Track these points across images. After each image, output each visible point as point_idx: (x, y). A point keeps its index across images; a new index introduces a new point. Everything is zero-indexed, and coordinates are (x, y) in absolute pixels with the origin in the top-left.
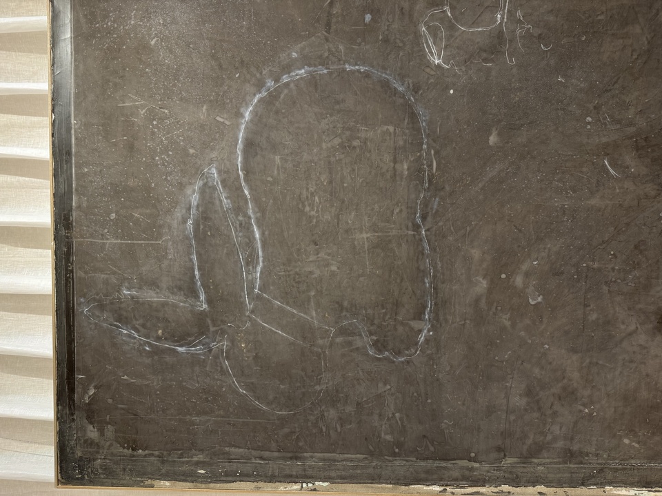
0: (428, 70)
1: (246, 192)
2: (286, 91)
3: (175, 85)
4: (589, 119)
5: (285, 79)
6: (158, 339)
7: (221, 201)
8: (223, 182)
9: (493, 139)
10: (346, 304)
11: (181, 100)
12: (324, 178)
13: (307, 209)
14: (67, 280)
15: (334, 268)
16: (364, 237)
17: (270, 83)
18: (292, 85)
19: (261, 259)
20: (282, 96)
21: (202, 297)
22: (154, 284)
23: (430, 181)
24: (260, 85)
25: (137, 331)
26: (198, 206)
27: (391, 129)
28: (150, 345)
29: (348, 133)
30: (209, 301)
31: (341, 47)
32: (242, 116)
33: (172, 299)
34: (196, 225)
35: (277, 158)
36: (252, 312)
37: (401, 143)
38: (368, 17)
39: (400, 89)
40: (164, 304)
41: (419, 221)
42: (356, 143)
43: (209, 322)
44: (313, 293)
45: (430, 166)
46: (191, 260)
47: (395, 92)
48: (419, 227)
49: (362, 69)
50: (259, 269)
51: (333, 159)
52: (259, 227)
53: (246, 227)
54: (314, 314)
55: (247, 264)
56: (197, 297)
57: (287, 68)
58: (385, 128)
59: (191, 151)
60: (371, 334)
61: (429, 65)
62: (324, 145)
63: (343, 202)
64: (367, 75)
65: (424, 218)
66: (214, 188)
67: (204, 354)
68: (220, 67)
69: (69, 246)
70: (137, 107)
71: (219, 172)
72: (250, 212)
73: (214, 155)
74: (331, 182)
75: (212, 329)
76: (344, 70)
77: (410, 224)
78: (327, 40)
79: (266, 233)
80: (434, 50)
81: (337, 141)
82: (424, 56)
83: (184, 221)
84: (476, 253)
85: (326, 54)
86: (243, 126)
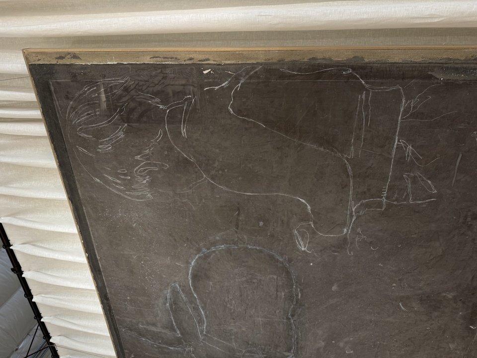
0: (298, 253)
1: (195, 296)
2: (214, 254)
3: (150, 247)
4: (395, 285)
5: (213, 249)
6: (159, 343)
7: (182, 298)
8: (183, 290)
9: (334, 288)
10: (250, 343)
11: (155, 253)
12: (238, 294)
13: (229, 305)
14: (112, 319)
15: (244, 329)
16: (260, 320)
17: (204, 250)
18: (217, 252)
19: (205, 322)
20: (212, 256)
21: (178, 332)
22: (154, 325)
23: (297, 302)
24: (199, 250)
25: (150, 340)
26: (170, 299)
27: (275, 277)
28: (156, 345)
29: (250, 276)
30: (182, 334)
31: (245, 237)
32: (190, 264)
33: (163, 331)
34: (171, 305)
35: (211, 283)
36: (203, 340)
37: (281, 283)
38: (261, 224)
39: (281, 260)
40: (160, 332)
41: (290, 317)
42: (255, 281)
43: (183, 341)
44: (233, 337)
45: (297, 295)
46: (170, 318)
47: (278, 261)
48: (290, 319)
49: (258, 248)
50: (205, 325)
51: (242, 286)
52: (203, 310)
53: (196, 309)
54: (234, 344)
55: (199, 323)
56: (176, 332)
57: (214, 244)
58: (272, 276)
59: (164, 276)
60: (263, 354)
61: (298, 250)
62: (237, 280)
63: (248, 305)
64: (260, 251)
65: (293, 316)
66: (178, 292)
67: (182, 351)
68: (175, 240)
69: (110, 307)
70: (131, 255)
71: (180, 286)
72: (198, 304)
73: (177, 279)
74: (241, 296)
75: (184, 343)
76: (247, 248)
77: (285, 318)
78: (236, 232)
79: (207, 312)
80: (302, 243)
81: (244, 279)
82: (296, 245)
83: (165, 304)
84: (320, 332)
85: (236, 239)
86: (191, 268)
